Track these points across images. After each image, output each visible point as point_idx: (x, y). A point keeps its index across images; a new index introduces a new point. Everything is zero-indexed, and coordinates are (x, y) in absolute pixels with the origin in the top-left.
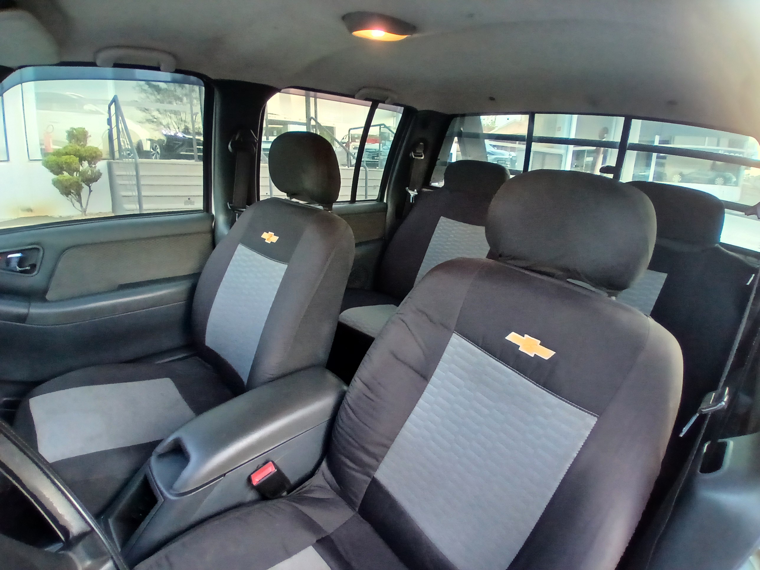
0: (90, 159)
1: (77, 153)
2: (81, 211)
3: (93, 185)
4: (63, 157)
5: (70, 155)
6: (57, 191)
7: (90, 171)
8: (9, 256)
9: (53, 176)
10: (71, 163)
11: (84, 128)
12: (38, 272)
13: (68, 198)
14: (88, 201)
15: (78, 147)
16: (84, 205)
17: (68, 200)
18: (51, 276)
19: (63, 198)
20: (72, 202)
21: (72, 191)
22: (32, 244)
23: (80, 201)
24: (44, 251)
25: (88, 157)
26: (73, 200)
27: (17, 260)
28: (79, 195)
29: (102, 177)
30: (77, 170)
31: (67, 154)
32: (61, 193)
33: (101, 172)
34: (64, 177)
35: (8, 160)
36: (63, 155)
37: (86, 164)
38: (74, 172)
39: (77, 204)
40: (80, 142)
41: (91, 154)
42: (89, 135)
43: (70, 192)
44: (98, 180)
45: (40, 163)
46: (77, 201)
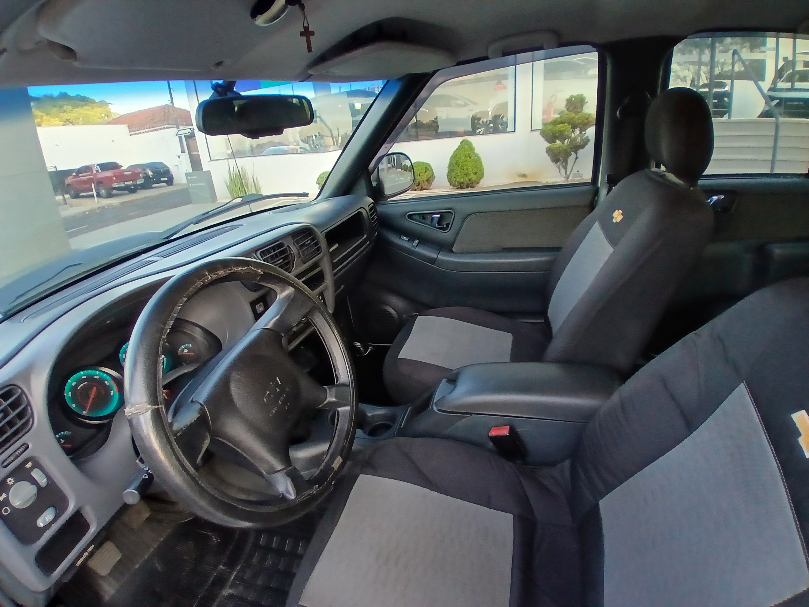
0: (581, 126)
1: (571, 121)
2: (565, 177)
3: (580, 152)
4: (558, 125)
5: (564, 123)
6: (548, 159)
7: (579, 138)
8: (433, 216)
9: (547, 145)
10: (564, 131)
11: (583, 95)
12: (450, 230)
13: (557, 165)
14: (573, 167)
15: (573, 115)
16: (568, 173)
17: (556, 166)
18: (457, 234)
19: (553, 164)
20: (559, 168)
21: (561, 158)
22: (448, 209)
23: (565, 168)
24: (455, 214)
25: (579, 124)
26: (560, 166)
27: (437, 219)
28: (566, 161)
29: (589, 143)
30: (568, 137)
31: (562, 122)
32: (551, 161)
33: (589, 138)
34: (556, 145)
35: (515, 131)
36: (558, 124)
37: (577, 131)
38: (565, 140)
39: (563, 171)
40: (577, 109)
41: (583, 121)
42: (586, 101)
43: (559, 159)
44: (585, 147)
45: (539, 132)
46: (563, 168)
